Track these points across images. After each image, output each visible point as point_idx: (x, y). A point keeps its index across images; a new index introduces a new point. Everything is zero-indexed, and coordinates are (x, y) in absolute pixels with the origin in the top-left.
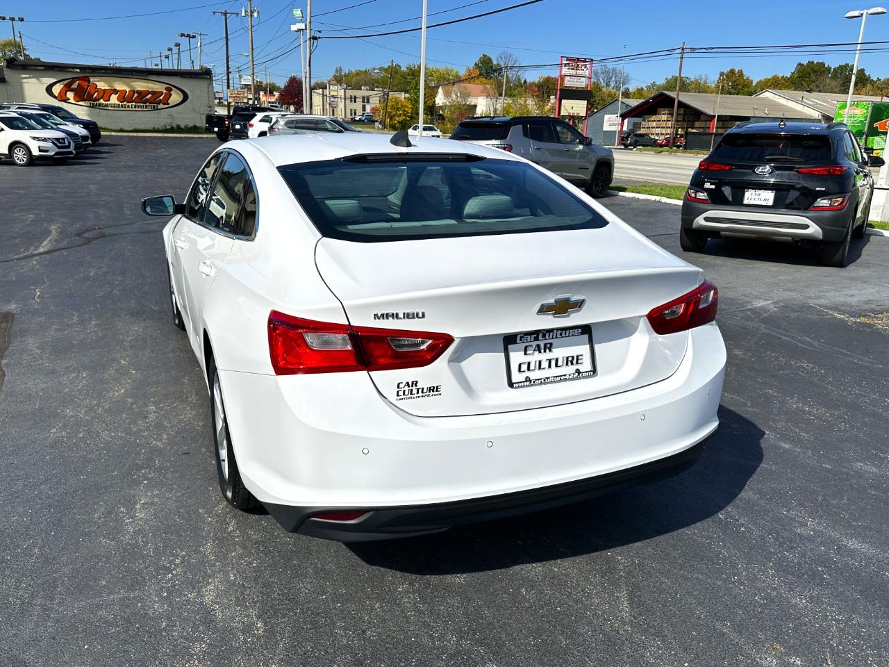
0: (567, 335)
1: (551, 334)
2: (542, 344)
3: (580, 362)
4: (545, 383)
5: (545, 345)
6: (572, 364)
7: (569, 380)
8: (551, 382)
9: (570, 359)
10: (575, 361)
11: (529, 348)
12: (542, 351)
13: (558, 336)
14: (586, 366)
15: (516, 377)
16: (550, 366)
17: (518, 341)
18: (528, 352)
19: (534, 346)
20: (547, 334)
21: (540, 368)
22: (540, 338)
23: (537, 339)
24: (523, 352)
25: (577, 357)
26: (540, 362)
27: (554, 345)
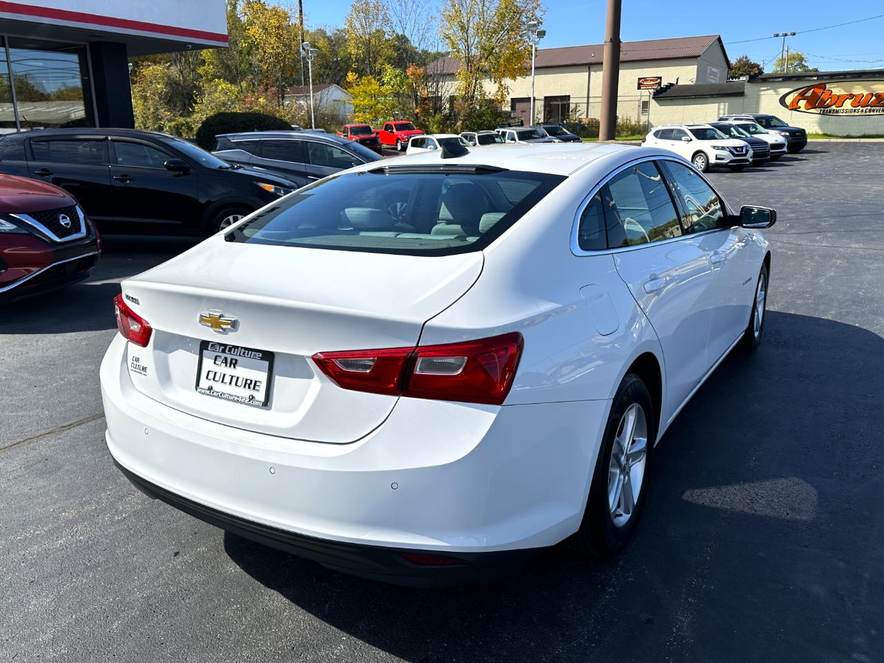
0: (249, 356)
1: (236, 350)
2: (229, 357)
3: (257, 388)
4: (221, 398)
5: (232, 359)
6: (249, 388)
7: (241, 403)
8: (225, 399)
9: (249, 382)
10: (252, 386)
11: (218, 358)
12: (228, 365)
13: (242, 354)
14: (260, 396)
15: (204, 383)
16: (230, 383)
17: (209, 348)
18: (217, 362)
19: (223, 358)
20: (233, 349)
21: (222, 382)
22: (227, 351)
23: (223, 351)
24: (213, 361)
25: (256, 382)
26: (224, 375)
27: (238, 363)
